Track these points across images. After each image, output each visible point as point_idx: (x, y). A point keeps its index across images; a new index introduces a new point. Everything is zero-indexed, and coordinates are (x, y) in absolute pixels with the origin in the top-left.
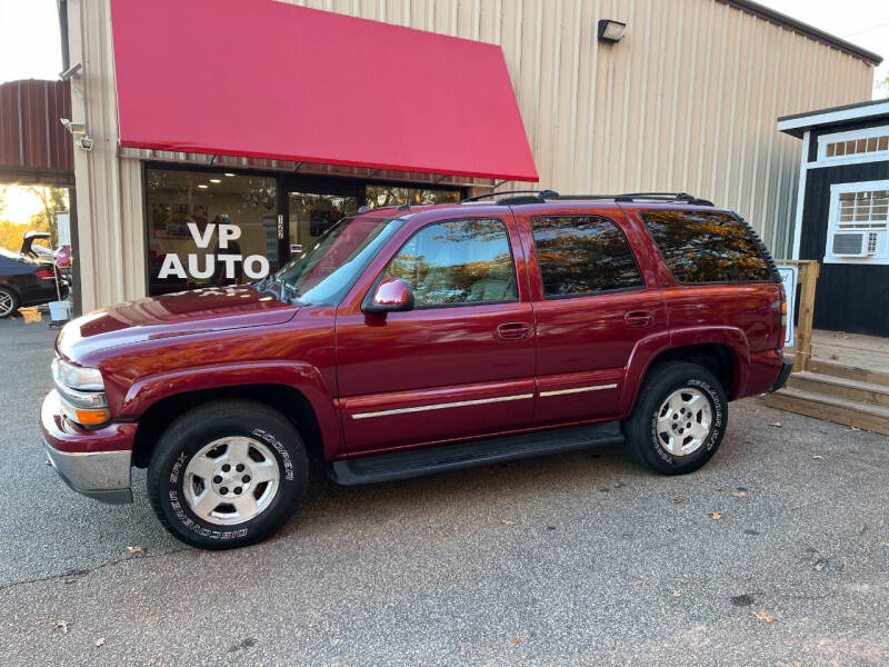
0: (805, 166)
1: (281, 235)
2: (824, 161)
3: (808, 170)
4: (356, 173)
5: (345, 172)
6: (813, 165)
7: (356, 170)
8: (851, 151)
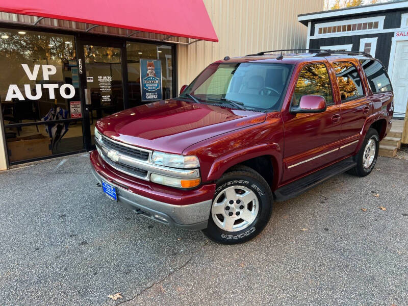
0: (309, 38)
1: (81, 72)
2: (317, 36)
3: (310, 40)
4: (120, 33)
5: (114, 33)
6: (313, 38)
7: (120, 30)
8: (329, 32)
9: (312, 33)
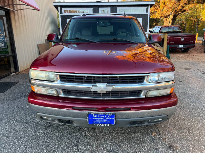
2: (64, 14)
3: (61, 16)
8: (70, 12)
9: (61, 13)
